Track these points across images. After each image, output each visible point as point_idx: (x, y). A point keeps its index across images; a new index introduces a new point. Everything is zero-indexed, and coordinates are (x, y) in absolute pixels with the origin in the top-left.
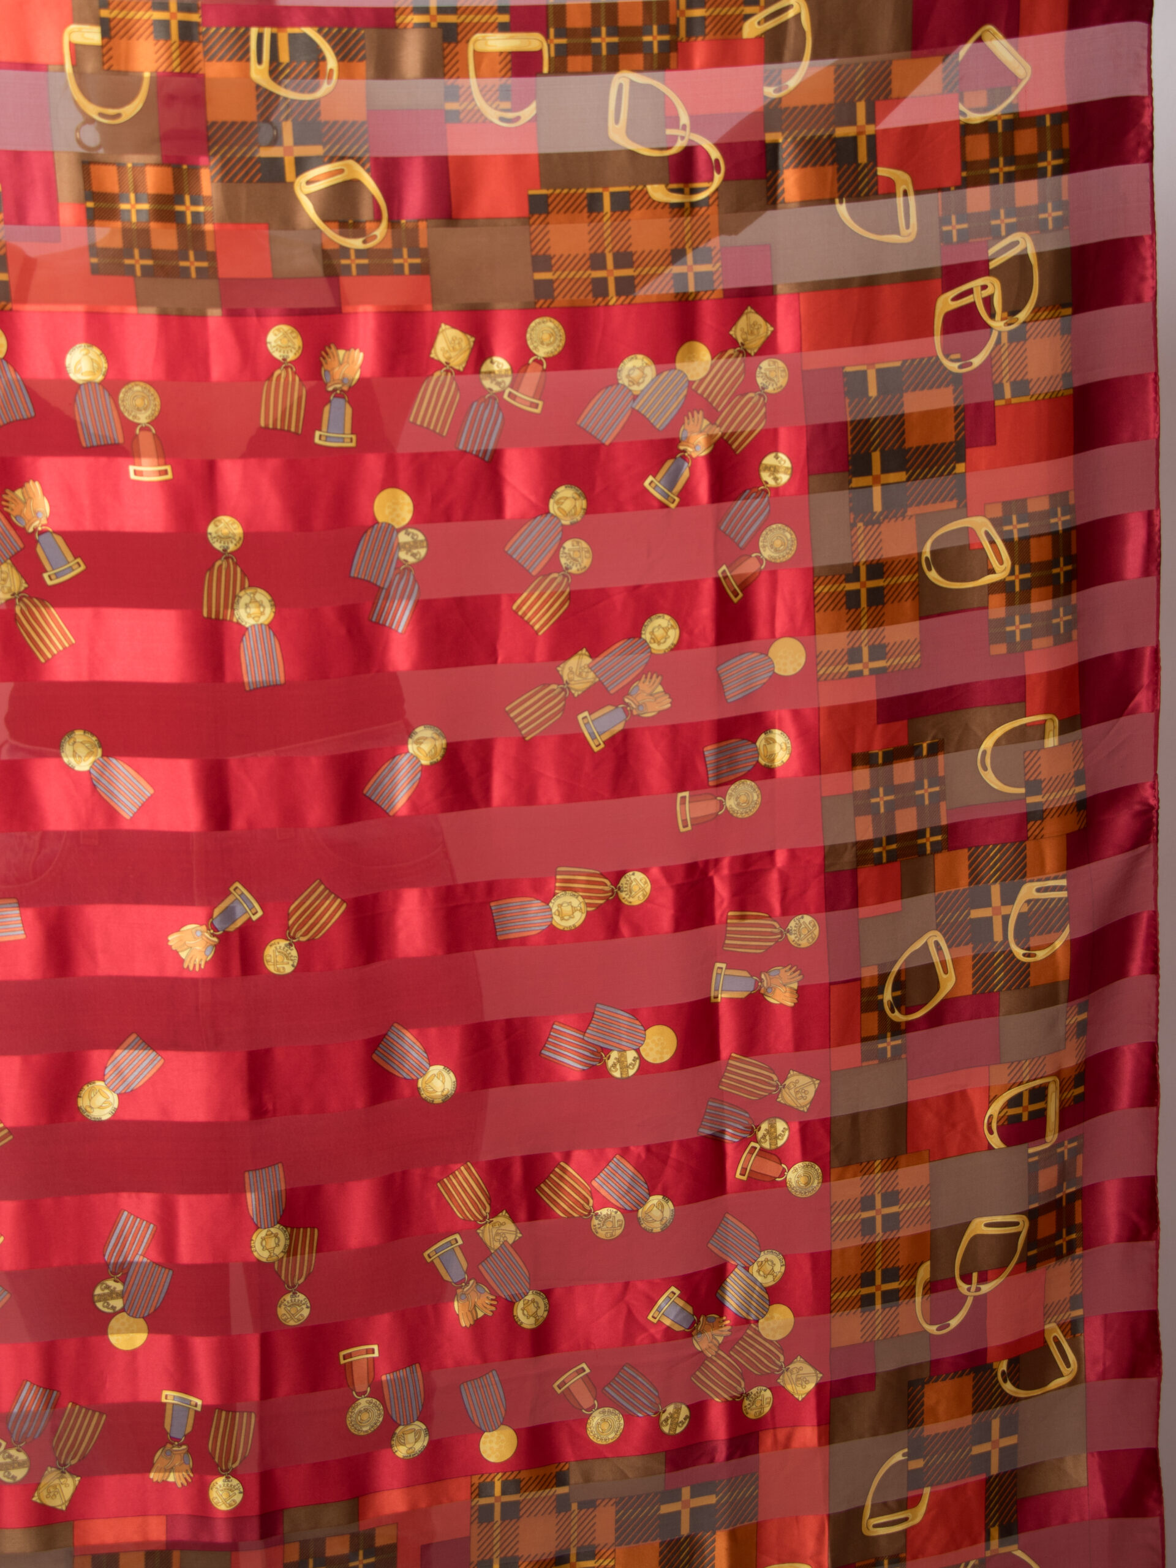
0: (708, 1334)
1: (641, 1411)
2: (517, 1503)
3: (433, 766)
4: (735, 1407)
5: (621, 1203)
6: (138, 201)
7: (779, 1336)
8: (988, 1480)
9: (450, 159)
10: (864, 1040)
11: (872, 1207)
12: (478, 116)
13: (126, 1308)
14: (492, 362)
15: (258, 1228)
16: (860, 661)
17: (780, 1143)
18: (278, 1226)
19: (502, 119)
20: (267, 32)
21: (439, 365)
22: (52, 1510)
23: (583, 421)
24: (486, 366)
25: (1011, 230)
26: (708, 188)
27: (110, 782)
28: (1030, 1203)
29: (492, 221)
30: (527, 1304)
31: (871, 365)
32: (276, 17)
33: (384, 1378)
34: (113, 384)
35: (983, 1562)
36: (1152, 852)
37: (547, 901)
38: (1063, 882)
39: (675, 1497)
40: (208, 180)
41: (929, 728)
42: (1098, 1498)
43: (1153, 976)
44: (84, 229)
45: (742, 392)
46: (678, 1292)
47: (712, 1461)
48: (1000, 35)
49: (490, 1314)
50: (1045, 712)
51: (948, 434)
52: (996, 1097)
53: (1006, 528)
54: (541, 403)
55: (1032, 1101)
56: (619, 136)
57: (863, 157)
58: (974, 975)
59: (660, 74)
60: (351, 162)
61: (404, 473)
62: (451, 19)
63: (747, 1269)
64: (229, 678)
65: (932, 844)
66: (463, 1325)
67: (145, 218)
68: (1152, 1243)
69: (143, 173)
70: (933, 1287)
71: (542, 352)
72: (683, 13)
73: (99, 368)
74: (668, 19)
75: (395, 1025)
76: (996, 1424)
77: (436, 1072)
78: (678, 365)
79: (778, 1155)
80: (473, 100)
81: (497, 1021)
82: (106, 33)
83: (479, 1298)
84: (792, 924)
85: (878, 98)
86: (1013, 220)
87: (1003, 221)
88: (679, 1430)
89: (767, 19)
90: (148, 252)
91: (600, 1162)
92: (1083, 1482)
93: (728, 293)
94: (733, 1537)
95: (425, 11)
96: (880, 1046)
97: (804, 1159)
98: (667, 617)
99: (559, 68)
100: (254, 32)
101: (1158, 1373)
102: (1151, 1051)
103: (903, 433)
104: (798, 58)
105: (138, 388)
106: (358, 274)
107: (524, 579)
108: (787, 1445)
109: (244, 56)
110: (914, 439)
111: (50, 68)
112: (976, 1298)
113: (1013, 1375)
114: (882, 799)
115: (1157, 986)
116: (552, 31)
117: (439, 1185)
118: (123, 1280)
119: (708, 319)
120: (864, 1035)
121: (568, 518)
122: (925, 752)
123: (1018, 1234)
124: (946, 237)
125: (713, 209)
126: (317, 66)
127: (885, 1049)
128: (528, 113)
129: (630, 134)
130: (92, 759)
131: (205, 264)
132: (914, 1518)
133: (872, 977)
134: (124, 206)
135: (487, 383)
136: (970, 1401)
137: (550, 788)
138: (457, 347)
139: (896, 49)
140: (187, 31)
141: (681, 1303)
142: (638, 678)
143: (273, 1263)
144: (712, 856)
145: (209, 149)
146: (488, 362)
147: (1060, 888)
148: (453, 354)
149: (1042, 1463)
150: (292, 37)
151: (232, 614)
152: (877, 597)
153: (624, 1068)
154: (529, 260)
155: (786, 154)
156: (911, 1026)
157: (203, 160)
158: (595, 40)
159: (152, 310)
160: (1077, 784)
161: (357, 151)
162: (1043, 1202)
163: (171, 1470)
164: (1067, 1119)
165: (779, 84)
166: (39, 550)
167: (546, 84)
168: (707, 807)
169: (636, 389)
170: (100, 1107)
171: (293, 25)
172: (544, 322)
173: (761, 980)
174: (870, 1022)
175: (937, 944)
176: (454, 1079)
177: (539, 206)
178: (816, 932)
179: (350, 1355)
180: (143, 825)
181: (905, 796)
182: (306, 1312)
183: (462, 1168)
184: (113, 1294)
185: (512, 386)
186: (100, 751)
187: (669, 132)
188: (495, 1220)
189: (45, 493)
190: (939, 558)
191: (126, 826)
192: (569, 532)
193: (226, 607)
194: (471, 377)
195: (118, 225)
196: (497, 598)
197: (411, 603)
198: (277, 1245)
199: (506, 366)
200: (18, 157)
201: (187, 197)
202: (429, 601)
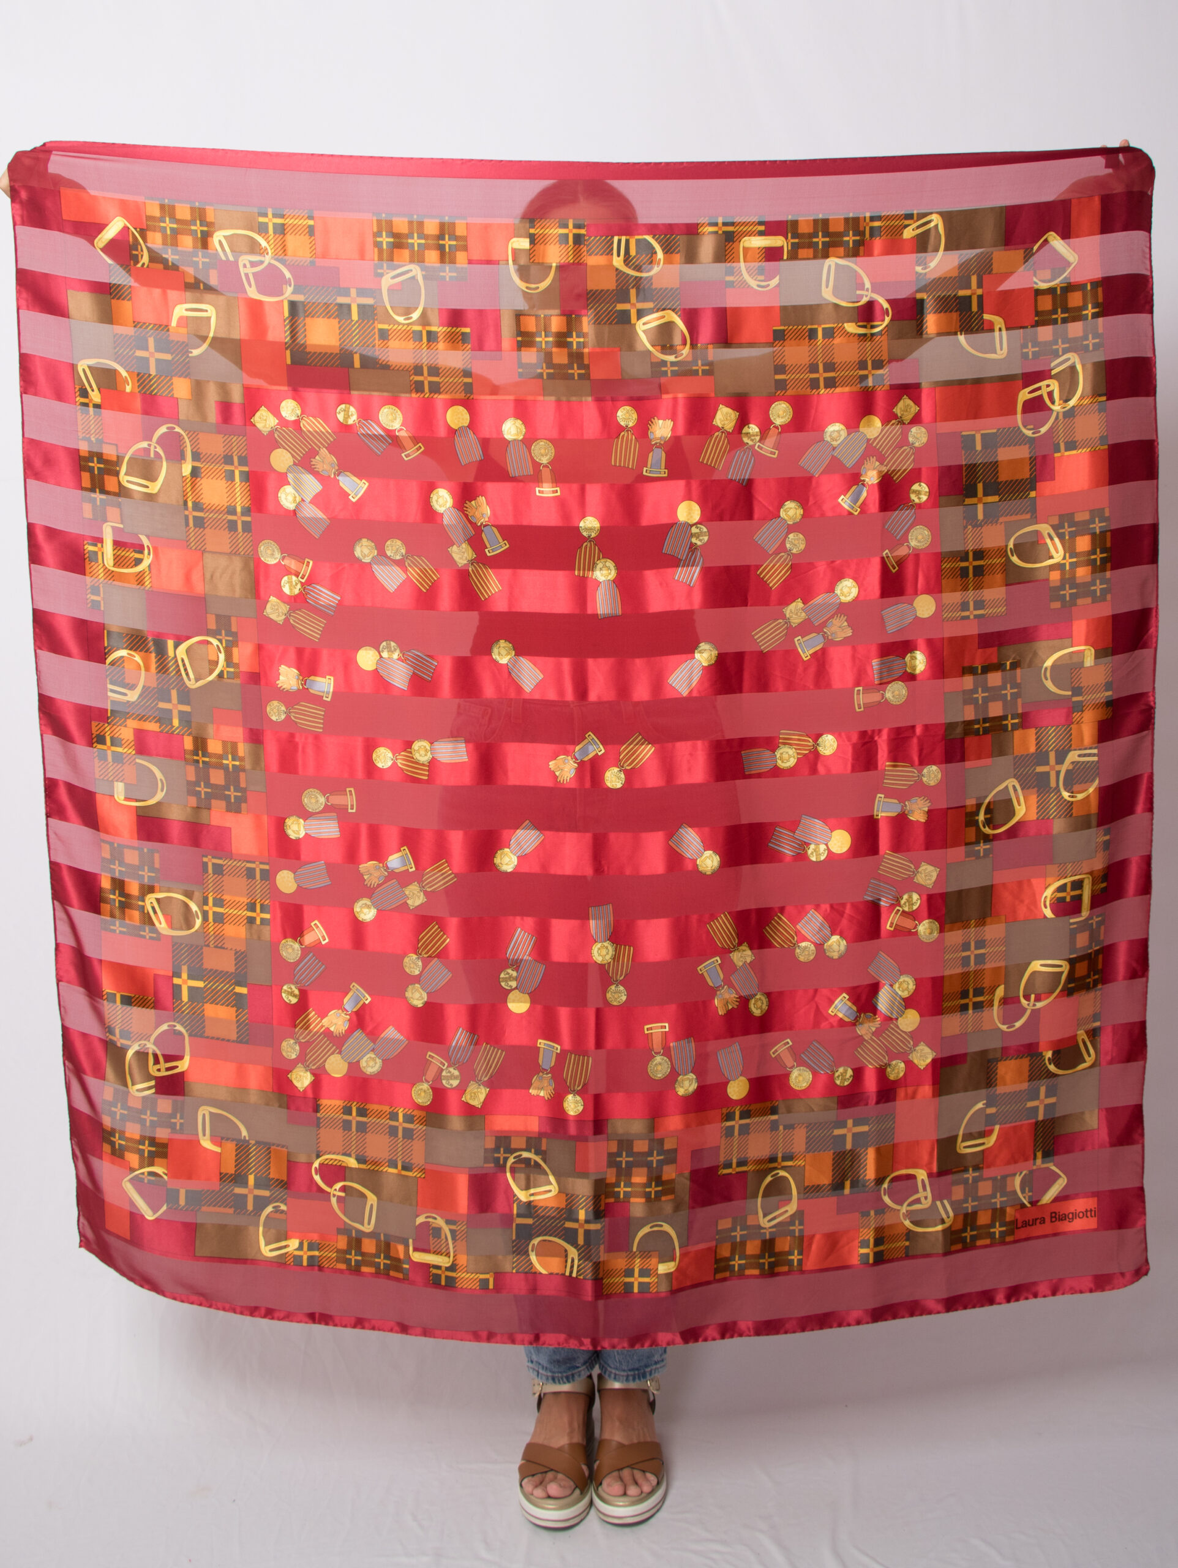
0: (866, 1025)
1: (823, 1070)
2: (748, 1125)
3: (710, 666)
4: (881, 1072)
5: (814, 939)
6: (547, 336)
7: (910, 1029)
8: (1037, 1123)
9: (727, 309)
10: (967, 844)
11: (968, 949)
12: (745, 284)
13: (518, 987)
14: (749, 427)
15: (596, 942)
16: (968, 610)
17: (915, 908)
18: (608, 942)
19: (759, 286)
20: (624, 238)
21: (718, 429)
22: (473, 1107)
23: (802, 463)
24: (745, 430)
25: (1065, 351)
26: (882, 325)
27: (519, 670)
28: (1071, 954)
29: (752, 345)
30: (756, 1001)
31: (978, 431)
33: (671, 1044)
34: (528, 441)
35: (1031, 1172)
36: (1150, 738)
37: (774, 751)
38: (1095, 751)
39: (844, 1125)
40: (587, 324)
41: (1010, 653)
42: (1104, 1136)
43: (1149, 814)
44: (515, 353)
45: (900, 446)
46: (847, 997)
47: (867, 1104)
48: (1059, 238)
49: (736, 1007)
50: (1086, 644)
51: (1025, 473)
52: (1049, 885)
53: (1061, 531)
54: (777, 452)
55: (1073, 889)
56: (828, 295)
57: (975, 308)
58: (1038, 807)
59: (854, 259)
60: (669, 311)
61: (696, 490)
62: (731, 229)
63: (891, 986)
64: (589, 609)
65: (1012, 724)
66: (720, 1014)
67: (550, 345)
68: (1144, 979)
69: (550, 320)
70: (1005, 1001)
71: (778, 422)
72: (868, 224)
73: (521, 432)
74: (859, 227)
75: (684, 824)
76: (1043, 1090)
77: (708, 855)
78: (861, 429)
79: (914, 916)
80: (742, 275)
82: (532, 243)
83: (729, 996)
84: (925, 771)
85: (984, 273)
86: (1067, 346)
87: (1061, 346)
88: (846, 1083)
89: (918, 227)
90: (551, 365)
91: (801, 913)
92: (1096, 1126)
93: (893, 387)
94: (878, 1151)
95: (716, 224)
96: (977, 848)
97: (929, 918)
98: (851, 580)
99: (793, 256)
100: (616, 239)
101: (1145, 1058)
102: (1147, 860)
103: (997, 472)
104: (937, 250)
105: (542, 443)
106: (672, 376)
107: (766, 556)
108: (913, 1097)
109: (610, 253)
110: (1003, 477)
111: (501, 262)
112: (1033, 1011)
113: (1056, 1061)
114: (980, 695)
115: (1152, 819)
116: (789, 235)
117: (708, 925)
118: (517, 969)
119: (880, 403)
120: (967, 841)
121: (792, 520)
122: (1008, 668)
123: (1062, 973)
124: (1025, 356)
125: (885, 337)
126: (652, 256)
127: (979, 851)
128: (775, 282)
129: (835, 293)
130: (509, 657)
131: (583, 371)
132: (989, 1143)
133: (972, 805)
134: (539, 339)
135: (745, 440)
136: (1027, 1074)
137: (778, 681)
138: (729, 418)
139: (995, 246)
140: (578, 239)
141: (849, 1004)
142: (832, 617)
143: (606, 965)
144: (877, 728)
145: (588, 306)
146: (747, 427)
147: (1094, 755)
148: (726, 422)
149: (1070, 1115)
150: (638, 241)
151: (593, 575)
152: (979, 571)
153: (818, 855)
154: (773, 368)
155: (929, 305)
156: (996, 837)
157: (584, 312)
158: (815, 240)
159: (553, 398)
160: (1107, 690)
161: (674, 305)
162: (1080, 954)
163: (542, 1089)
164: (1096, 901)
165: (925, 265)
166: (483, 535)
167: (786, 266)
168: (874, 697)
169: (835, 443)
170: (507, 864)
171: (639, 234)
172: (780, 404)
173: (906, 805)
174: (971, 833)
175: (1014, 787)
176: (719, 860)
177: (779, 337)
178: (940, 776)
179: (651, 1029)
180: (537, 696)
181: (995, 694)
182: (624, 998)
183: (722, 915)
184: (511, 978)
185: (760, 442)
186: (514, 652)
187: (858, 292)
188: (740, 948)
189: (488, 504)
190: (1019, 549)
191: (527, 697)
192: (792, 528)
193: (589, 570)
194: (736, 436)
195: (535, 350)
196: (748, 567)
197: (698, 569)
198: (608, 954)
199: (757, 430)
200: (481, 313)
201: (574, 334)
202: (709, 568)
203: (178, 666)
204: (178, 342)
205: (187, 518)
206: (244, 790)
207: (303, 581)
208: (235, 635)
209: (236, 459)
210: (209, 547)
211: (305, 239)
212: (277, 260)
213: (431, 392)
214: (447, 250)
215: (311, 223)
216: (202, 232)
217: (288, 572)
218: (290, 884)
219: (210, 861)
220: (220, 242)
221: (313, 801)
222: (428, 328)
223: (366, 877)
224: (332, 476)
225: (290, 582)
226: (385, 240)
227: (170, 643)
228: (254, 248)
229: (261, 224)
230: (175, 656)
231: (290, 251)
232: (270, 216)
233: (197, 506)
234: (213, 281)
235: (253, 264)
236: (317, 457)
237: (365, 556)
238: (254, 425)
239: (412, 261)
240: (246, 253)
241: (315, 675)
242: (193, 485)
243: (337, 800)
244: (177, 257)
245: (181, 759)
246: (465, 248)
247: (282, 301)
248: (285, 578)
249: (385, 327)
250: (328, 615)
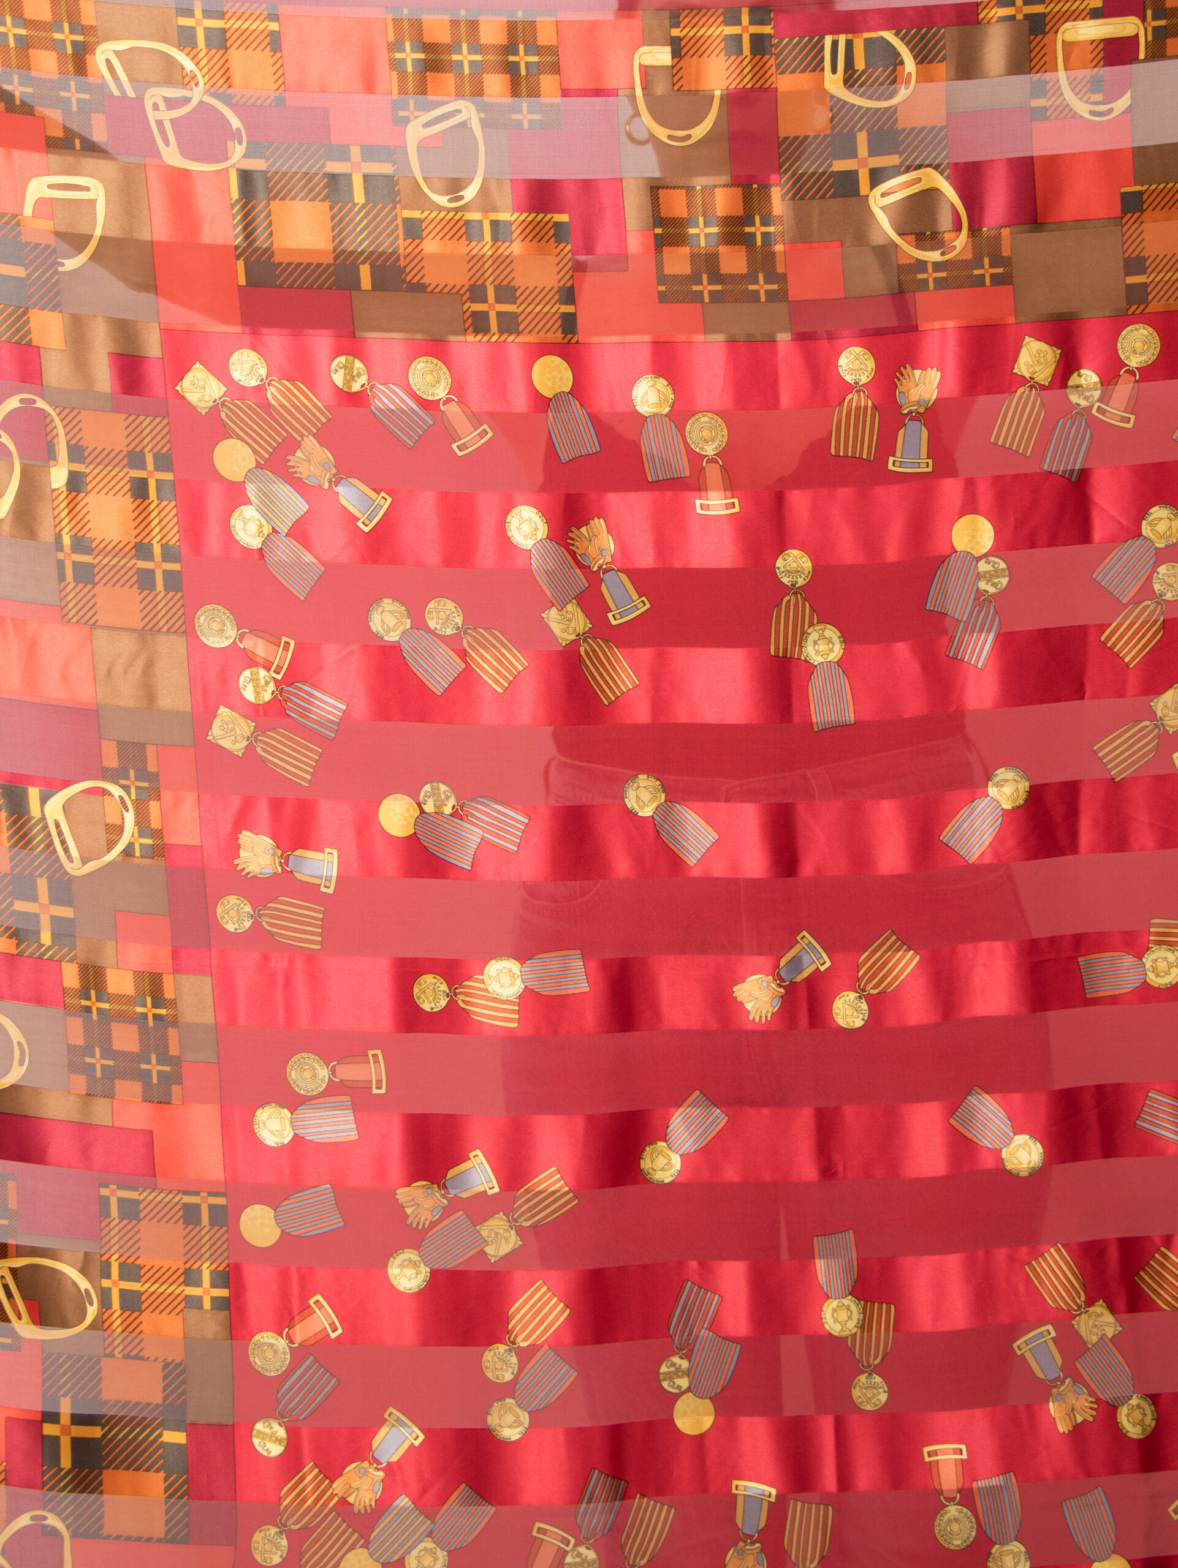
3: (1016, 809)
6: (706, 225)
9: (1035, 159)
12: (1067, 111)
13: (692, 1388)
14: (1079, 375)
15: (828, 1297)
18: (850, 1297)
19: (1092, 113)
20: (842, 39)
21: (1023, 381)
24: (1073, 380)
27: (673, 827)
29: (1081, 223)
30: (1132, 1409)
32: (851, 22)
33: (974, 1484)
34: (679, 416)
37: (1140, 957)
40: (778, 200)
44: (652, 257)
49: (1091, 1419)
54: (1133, 417)
60: (929, 170)
61: (985, 495)
62: (1038, 9)
64: (797, 718)
66: (1061, 1431)
67: (713, 241)
69: (712, 194)
71: (1134, 362)
73: (666, 400)
75: (976, 1088)
77: (1021, 1142)
80: (1062, 94)
81: (1086, 1087)
82: (677, 54)
83: (1077, 1400)
90: (716, 276)
95: (1011, 3)
99: (1157, 52)
100: (828, 40)
105: (704, 419)
106: (935, 289)
107: (1116, 606)
109: (819, 67)
111: (620, 92)
116: (1149, 13)
117: (1027, 1267)
118: (688, 1357)
121: (1163, 541)
126: (894, 70)
128: (1122, 103)
130: (655, 804)
131: (775, 287)
134: (692, 231)
135: (1074, 398)
137: (1143, 831)
138: (1042, 360)
140: (759, 45)
143: (846, 1338)
145: (780, 167)
146: (1075, 374)
148: (1038, 368)
150: (868, 42)
151: (801, 651)
154: (1121, 263)
157: (774, 178)
159: (721, 337)
161: (935, 158)
166: (604, 588)
167: (1141, 71)
170: (663, 1169)
171: (869, 30)
172: (1136, 329)
176: (1041, 1150)
177: (1133, 204)
179: (935, 1453)
180: (719, 870)
182: (883, 1397)
183: (1052, 1250)
184: (678, 1372)
185: (1100, 400)
186: (664, 795)
188: (1091, 1309)
189: (609, 531)
191: (692, 875)
192: (1164, 556)
193: (794, 644)
194: (1057, 392)
195: (687, 250)
196: (1084, 629)
197: (991, 636)
198: (850, 1318)
199: (1095, 378)
200: (587, 186)
201: (757, 218)
202: (1011, 633)
203: (49, 835)
204: (37, 245)
205: (61, 565)
206: (176, 1062)
207: (279, 677)
208: (153, 778)
209: (149, 459)
210: (102, 619)
211: (264, 57)
212: (215, 95)
213: (501, 332)
214: (523, 72)
215: (274, 26)
216: (74, 43)
217: (251, 661)
218: (268, 1230)
219: (115, 1195)
220: (109, 63)
221: (307, 1075)
222: (493, 216)
223: (409, 1211)
224: (326, 486)
225: (254, 680)
226: (410, 56)
227: (34, 793)
228: (172, 74)
229: (181, 29)
230: (43, 818)
231: (237, 81)
232: (198, 14)
233: (81, 544)
234: (99, 135)
235: (171, 104)
236: (299, 453)
237: (389, 630)
238: (183, 398)
239: (460, 94)
240: (157, 84)
241: (305, 847)
242: (72, 506)
243: (350, 1072)
244: (30, 90)
245: (57, 1005)
246: (556, 68)
247: (227, 169)
248: (247, 673)
249: (416, 214)
250: (324, 737)
